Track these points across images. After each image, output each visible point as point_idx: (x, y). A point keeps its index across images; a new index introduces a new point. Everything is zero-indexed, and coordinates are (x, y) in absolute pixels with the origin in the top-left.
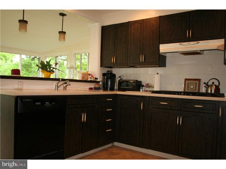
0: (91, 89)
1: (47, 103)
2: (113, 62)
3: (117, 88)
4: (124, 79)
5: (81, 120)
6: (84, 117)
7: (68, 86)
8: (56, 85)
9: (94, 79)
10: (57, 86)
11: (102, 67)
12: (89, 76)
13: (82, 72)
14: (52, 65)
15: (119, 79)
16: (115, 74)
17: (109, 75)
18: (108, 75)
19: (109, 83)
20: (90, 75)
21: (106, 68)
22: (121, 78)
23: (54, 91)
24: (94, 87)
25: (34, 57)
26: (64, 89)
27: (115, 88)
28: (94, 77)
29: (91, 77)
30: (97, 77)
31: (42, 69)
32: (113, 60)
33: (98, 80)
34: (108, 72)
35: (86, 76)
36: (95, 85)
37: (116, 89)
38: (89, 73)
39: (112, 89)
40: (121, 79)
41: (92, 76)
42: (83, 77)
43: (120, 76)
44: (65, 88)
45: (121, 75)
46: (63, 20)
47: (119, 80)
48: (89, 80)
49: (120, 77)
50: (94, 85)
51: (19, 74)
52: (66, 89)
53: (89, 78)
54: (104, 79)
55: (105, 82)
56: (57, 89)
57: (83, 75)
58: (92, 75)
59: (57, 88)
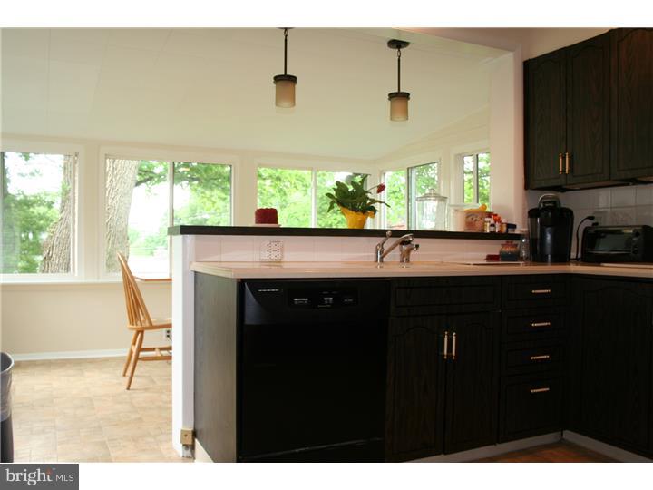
0: (490, 258)
1: (328, 301)
2: (564, 171)
3: (579, 255)
4: (607, 224)
5: (440, 353)
6: (450, 345)
7: (412, 253)
8: (377, 250)
9: (505, 229)
10: (381, 252)
11: (529, 191)
12: (487, 219)
13: (466, 209)
14: (367, 192)
15: (589, 223)
16: (571, 208)
17: (550, 214)
18: (547, 215)
19: (549, 237)
20: (489, 215)
21: (539, 192)
22: (594, 221)
23: (373, 267)
24: (500, 252)
25: (351, 174)
26: (402, 261)
27: (573, 255)
28: (504, 221)
29: (492, 222)
30: (514, 222)
31: (341, 203)
32: (564, 164)
33: (517, 232)
34: (544, 203)
35: (478, 219)
36: (503, 245)
37: (577, 259)
38: (488, 210)
39: (561, 257)
40: (597, 224)
41: (495, 221)
42: (469, 224)
43: (591, 215)
44: (405, 258)
45: (595, 213)
46: (399, 60)
47: (586, 229)
48: (488, 231)
49: (591, 218)
50: (501, 247)
51: (275, 221)
52: (408, 260)
53: (488, 224)
54: (532, 227)
55: (538, 236)
56: (382, 261)
57: (468, 217)
58: (496, 215)
59: (382, 258)
